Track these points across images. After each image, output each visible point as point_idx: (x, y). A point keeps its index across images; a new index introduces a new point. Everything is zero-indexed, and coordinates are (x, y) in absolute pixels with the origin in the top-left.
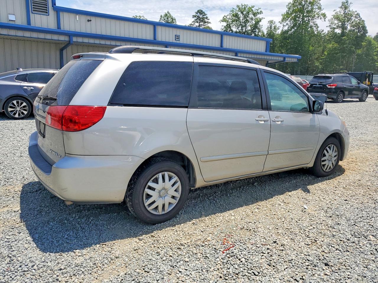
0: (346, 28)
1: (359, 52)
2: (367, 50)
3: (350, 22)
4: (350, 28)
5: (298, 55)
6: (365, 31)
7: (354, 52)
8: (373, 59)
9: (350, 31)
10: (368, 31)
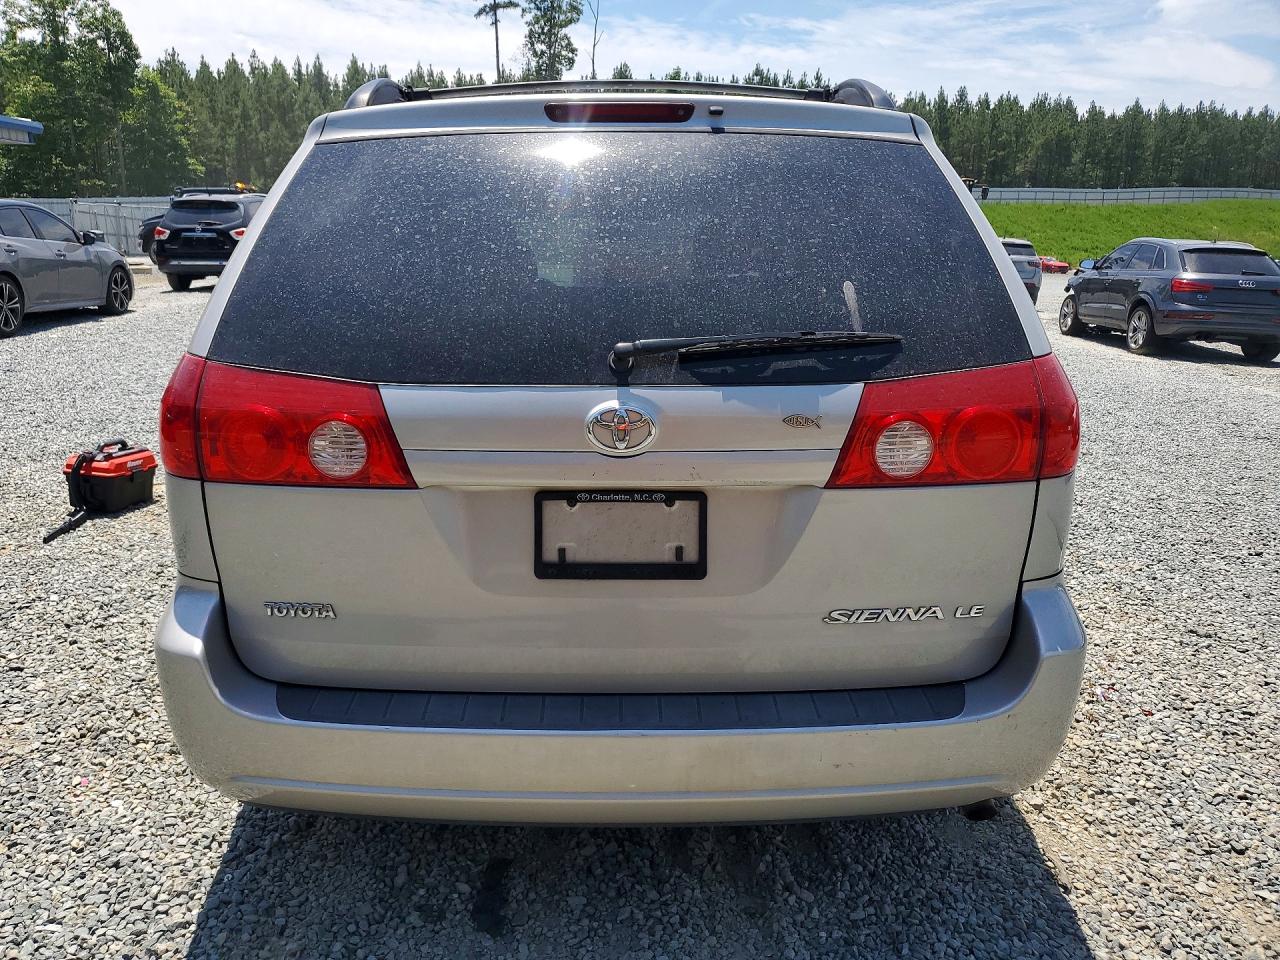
0: (64, 31)
1: (129, 118)
2: (152, 113)
3: (73, 9)
4: (77, 31)
5: (30, 120)
6: (132, 52)
7: (114, 120)
8: (176, 146)
9: (80, 42)
10: (141, 51)
